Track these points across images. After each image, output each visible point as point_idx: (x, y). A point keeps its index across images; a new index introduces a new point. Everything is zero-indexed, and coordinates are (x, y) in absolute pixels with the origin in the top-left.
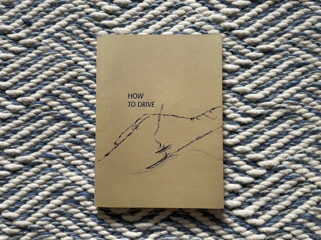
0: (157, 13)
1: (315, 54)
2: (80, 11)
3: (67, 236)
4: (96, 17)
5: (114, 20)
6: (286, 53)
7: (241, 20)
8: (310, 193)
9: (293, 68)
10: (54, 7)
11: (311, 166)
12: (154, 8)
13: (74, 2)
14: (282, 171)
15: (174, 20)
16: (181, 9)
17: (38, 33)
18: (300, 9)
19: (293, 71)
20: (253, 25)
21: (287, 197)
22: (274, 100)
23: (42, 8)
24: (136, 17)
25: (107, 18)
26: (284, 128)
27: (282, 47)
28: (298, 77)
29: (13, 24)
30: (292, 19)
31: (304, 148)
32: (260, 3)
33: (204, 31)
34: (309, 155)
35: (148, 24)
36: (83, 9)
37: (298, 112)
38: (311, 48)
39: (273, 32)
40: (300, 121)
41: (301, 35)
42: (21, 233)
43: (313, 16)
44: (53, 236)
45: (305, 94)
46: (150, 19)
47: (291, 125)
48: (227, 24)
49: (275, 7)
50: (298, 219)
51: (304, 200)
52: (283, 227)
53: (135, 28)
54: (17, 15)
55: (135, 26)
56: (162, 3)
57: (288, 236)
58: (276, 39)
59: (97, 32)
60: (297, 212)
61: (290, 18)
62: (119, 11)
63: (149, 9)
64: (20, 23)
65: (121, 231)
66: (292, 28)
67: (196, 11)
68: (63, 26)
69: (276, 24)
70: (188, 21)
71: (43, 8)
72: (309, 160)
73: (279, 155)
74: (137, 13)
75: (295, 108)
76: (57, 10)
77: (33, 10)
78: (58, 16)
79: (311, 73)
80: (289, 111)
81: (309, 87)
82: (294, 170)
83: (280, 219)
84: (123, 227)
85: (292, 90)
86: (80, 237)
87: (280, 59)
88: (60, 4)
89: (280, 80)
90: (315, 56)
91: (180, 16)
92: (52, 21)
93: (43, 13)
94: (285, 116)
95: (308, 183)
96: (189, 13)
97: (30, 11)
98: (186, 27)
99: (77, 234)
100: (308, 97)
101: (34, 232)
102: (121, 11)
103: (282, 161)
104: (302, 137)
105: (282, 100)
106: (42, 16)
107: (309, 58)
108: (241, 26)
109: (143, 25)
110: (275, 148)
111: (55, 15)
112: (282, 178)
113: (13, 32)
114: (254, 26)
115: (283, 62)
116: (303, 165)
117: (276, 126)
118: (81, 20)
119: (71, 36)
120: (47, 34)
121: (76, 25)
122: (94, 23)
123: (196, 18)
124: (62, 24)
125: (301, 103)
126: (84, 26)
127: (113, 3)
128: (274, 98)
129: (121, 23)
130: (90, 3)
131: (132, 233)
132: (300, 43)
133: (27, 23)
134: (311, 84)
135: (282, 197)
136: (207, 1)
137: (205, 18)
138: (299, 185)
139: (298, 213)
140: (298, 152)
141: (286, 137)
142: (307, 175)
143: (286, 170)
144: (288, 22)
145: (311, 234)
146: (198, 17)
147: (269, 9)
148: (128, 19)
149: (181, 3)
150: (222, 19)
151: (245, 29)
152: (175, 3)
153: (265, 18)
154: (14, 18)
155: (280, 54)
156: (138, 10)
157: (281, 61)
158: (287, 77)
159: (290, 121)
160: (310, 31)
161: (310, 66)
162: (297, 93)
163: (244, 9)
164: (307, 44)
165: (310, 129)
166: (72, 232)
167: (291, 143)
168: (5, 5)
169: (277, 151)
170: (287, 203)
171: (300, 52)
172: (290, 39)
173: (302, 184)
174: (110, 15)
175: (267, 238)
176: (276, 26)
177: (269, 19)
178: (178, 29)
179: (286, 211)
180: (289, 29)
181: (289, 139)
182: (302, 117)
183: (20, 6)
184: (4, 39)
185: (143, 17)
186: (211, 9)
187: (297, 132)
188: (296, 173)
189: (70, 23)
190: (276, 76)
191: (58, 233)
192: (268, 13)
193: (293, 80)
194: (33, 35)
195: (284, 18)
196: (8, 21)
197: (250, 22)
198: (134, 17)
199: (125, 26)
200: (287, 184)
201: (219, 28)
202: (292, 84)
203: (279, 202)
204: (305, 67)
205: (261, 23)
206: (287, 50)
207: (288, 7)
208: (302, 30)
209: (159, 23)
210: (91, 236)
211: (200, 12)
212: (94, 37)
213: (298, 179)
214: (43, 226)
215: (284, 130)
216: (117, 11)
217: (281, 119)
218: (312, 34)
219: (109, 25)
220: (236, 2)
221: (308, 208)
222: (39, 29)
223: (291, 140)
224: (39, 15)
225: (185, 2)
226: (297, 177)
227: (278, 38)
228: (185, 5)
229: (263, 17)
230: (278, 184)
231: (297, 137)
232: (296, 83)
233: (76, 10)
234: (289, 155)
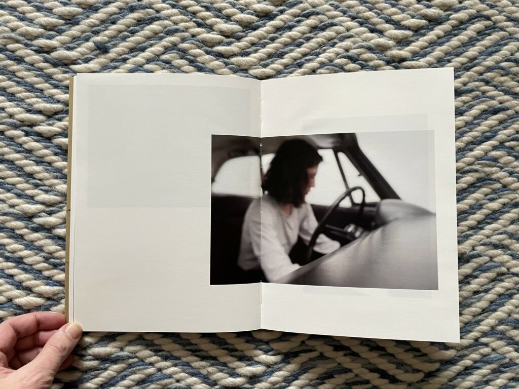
0: (296, 36)
1: (516, 95)
2: (183, 31)
3: (173, 366)
4: (206, 41)
5: (233, 45)
6: (477, 94)
7: (414, 46)
8: (513, 289)
9: (486, 116)
10: (142, 26)
11: (514, 252)
12: (290, 28)
13: (173, 18)
14: (475, 260)
15: (321, 45)
16: (331, 31)
17: (119, 63)
18: (494, 31)
19: (486, 119)
20: (431, 54)
21: (483, 296)
22: (462, 160)
23: (124, 26)
24: (265, 41)
25: (222, 42)
26: (478, 200)
27: (471, 85)
28: (494, 128)
29: (79, 49)
30: (483, 45)
31: (504, 226)
32: (440, 24)
33: (363, 62)
34: (511, 236)
35: (284, 52)
36: (186, 29)
37: (494, 176)
38: (510, 88)
39: (459, 65)
40: (498, 190)
41: (496, 69)
42: (102, 366)
43: (512, 43)
44: (151, 368)
45: (505, 151)
46: (286, 45)
47: (486, 195)
48: (395, 52)
49: (461, 29)
50: (499, 326)
51: (506, 298)
52: (479, 338)
53: (264, 58)
54: (84, 35)
55: (264, 55)
56: (303, 21)
57: (485, 350)
58: (463, 74)
59: (208, 63)
60: (497, 315)
61: (481, 45)
62: (240, 32)
63: (284, 30)
64: (91, 48)
65: (253, 355)
66: (484, 59)
67: (352, 34)
68: (158, 54)
69: (462, 53)
70: (340, 47)
71: (126, 26)
72: (512, 244)
73: (472, 238)
74: (266, 35)
75: (491, 171)
76: (148, 30)
77: (110, 28)
78: (149, 38)
79: (511, 122)
80: (483, 175)
81: (509, 141)
82: (491, 258)
83: (474, 328)
84: (255, 349)
85: (487, 146)
86: (192, 366)
87: (469, 102)
88: (152, 20)
89: (470, 132)
90: (516, 98)
91: (329, 40)
92: (140, 46)
93: (126, 33)
94: (478, 183)
95: (510, 275)
96: (342, 37)
97: (105, 30)
98: (339, 56)
99: (188, 363)
100: (508, 156)
101: (122, 363)
102: (244, 32)
103: (475, 246)
104: (501, 212)
105: (473, 159)
106: (124, 39)
107: (507, 101)
108: (416, 55)
109: (275, 53)
110: (465, 228)
111: (145, 37)
112: (475, 270)
113: (80, 61)
114: (433, 56)
115: (473, 107)
116: (504, 251)
117: (466, 196)
118: (185, 45)
119: (170, 68)
120: (133, 66)
121: (177, 53)
122: (203, 50)
123: (352, 44)
124: (156, 51)
125: (499, 164)
126: (189, 55)
127: (231, 21)
128: (463, 158)
129: (243, 49)
130: (198, 20)
131: (268, 357)
132: (495, 80)
133: (102, 49)
134: (511, 137)
135: (476, 296)
136: (366, 20)
137: (364, 44)
138: (499, 278)
139: (498, 317)
140: (497, 232)
141: (479, 211)
142: (508, 264)
143: (481, 258)
144: (479, 51)
145: (516, 346)
146: (354, 43)
147: (453, 32)
148: (253, 44)
149: (330, 21)
150: (389, 45)
151: (420, 60)
152: (321, 22)
153: (447, 44)
154: (80, 40)
155: (468, 96)
156: (268, 30)
157: (471, 105)
158: (479, 128)
159: (485, 190)
160: (508, 63)
161: (510, 112)
162: (493, 150)
163: (418, 31)
164: (505, 81)
165: (512, 200)
166: (180, 360)
167: (486, 221)
168: (63, 19)
169: (468, 233)
170: (483, 304)
171: (496, 92)
172: (481, 74)
173: (503, 277)
174: (227, 38)
175: (459, 354)
176: (463, 55)
177: (453, 45)
178: (326, 60)
179: (483, 315)
180: (481, 60)
181: (484, 215)
182: (500, 183)
183: (88, 21)
184: (65, 72)
185: (275, 41)
186: (372, 31)
187: (495, 205)
188: (494, 262)
189: (167, 50)
190: (464, 127)
191: (159, 362)
192: (451, 38)
193: (487, 132)
194: (112, 67)
195: (473, 45)
196: (71, 45)
197: (426, 50)
198: (262, 42)
199: (250, 54)
200: (483, 279)
201: (384, 57)
202: (485, 138)
203: (472, 303)
204: (503, 114)
205: (441, 51)
206: (478, 91)
207: (478, 29)
208: (498, 62)
209: (299, 50)
210: (209, 364)
211: (357, 34)
212: (204, 71)
213: (497, 270)
214: (135, 353)
215: (477, 202)
216: (237, 32)
217: (473, 187)
218: (512, 67)
219: (226, 53)
220: (408, 21)
221: (511, 310)
222: (120, 58)
223: (487, 216)
224: (120, 37)
225: (336, 21)
226: (496, 267)
227: (466, 73)
228: (336, 25)
229: (444, 43)
230: (471, 279)
231: (494, 212)
232: (492, 135)
233: (177, 31)
234: (485, 237)
